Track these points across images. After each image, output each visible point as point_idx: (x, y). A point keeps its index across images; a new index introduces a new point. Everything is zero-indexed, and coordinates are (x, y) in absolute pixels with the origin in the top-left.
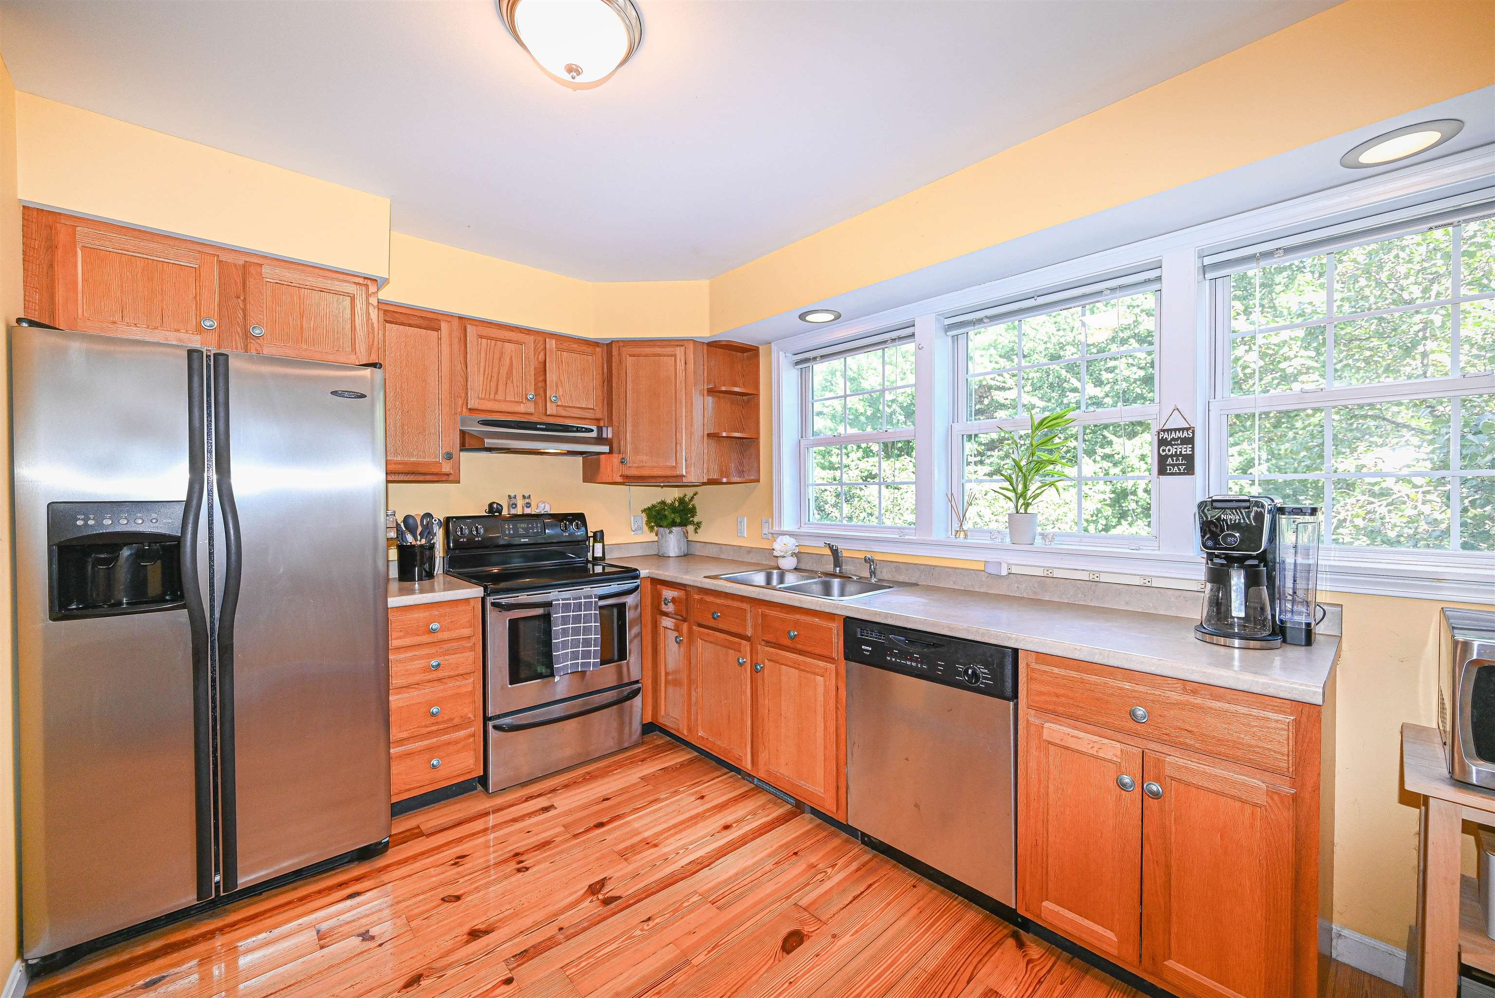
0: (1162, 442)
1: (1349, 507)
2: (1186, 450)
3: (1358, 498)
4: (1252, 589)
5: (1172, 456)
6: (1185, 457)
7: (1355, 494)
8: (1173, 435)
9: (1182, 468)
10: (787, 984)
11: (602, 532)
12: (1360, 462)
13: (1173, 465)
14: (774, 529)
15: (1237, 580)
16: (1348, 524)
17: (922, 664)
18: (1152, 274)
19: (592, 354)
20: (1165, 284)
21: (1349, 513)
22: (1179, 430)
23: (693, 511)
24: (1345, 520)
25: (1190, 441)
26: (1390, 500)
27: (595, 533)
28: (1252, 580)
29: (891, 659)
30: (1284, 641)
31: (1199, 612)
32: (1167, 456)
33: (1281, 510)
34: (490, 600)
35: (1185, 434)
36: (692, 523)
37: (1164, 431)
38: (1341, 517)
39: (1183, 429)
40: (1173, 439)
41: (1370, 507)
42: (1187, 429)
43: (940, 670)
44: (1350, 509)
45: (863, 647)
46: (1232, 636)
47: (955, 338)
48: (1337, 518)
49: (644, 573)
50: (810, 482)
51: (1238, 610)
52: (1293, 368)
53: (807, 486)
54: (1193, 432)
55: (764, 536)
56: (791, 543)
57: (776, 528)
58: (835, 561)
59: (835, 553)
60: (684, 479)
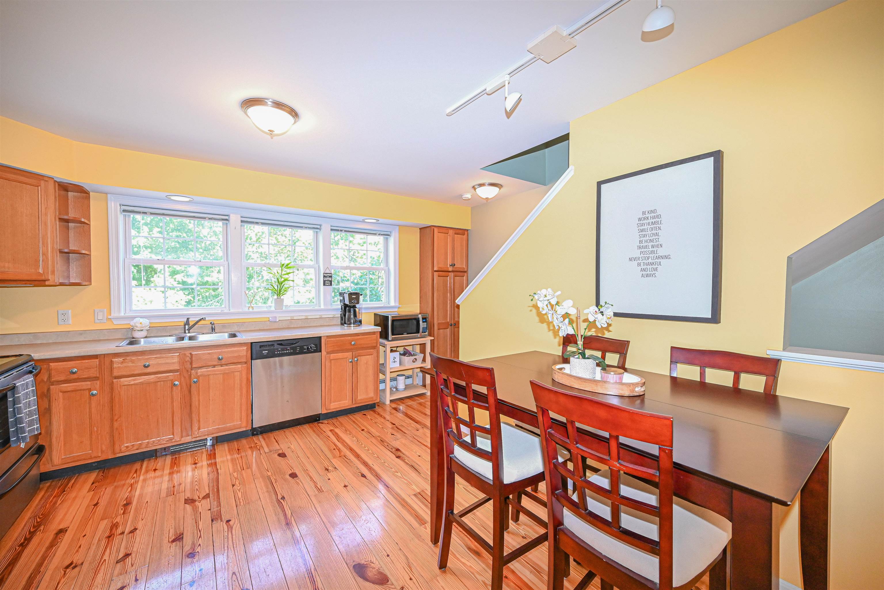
0: (324, 277)
2: (330, 279)
5: (327, 280)
6: (330, 281)
9: (329, 284)
10: (298, 458)
13: (327, 283)
14: (112, 315)
17: (291, 350)
29: (277, 353)
32: (325, 281)
35: (330, 275)
37: (325, 273)
39: (329, 273)
40: (327, 276)
42: (331, 273)
43: (298, 350)
45: (263, 352)
53: (130, 287)
54: (332, 275)
55: (99, 321)
56: (146, 322)
57: (114, 314)
58: (185, 328)
59: (191, 324)
60: (47, 283)
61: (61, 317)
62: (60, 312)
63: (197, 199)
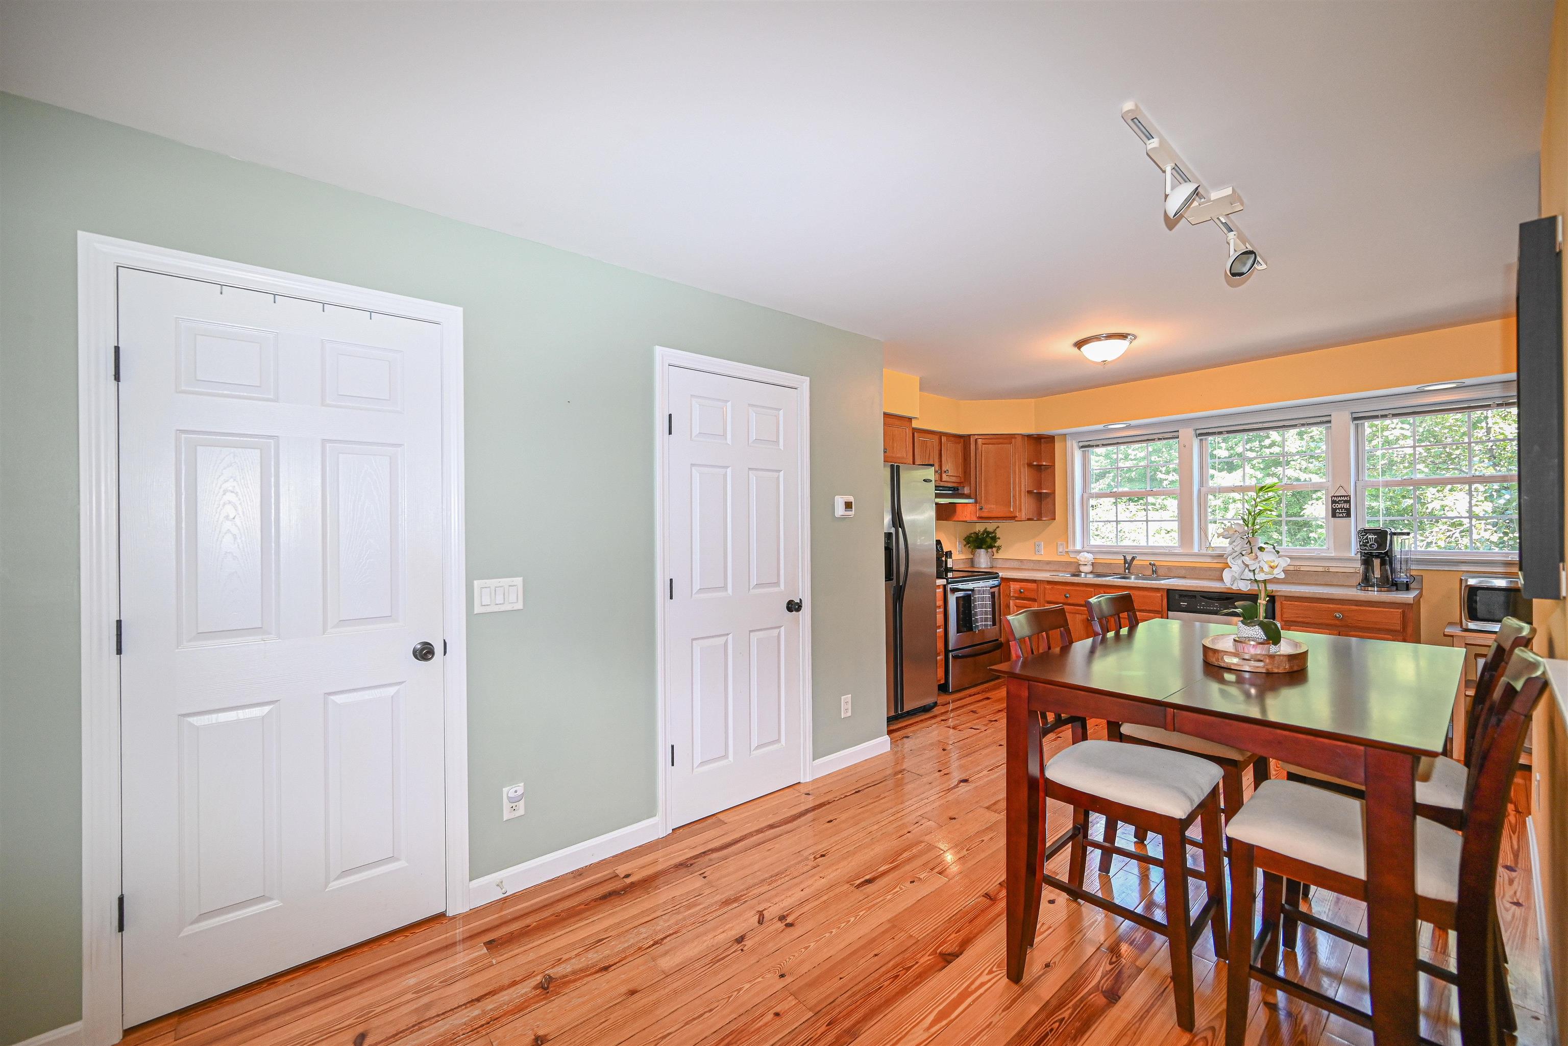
0: (1333, 502)
1: (1434, 533)
2: (1346, 506)
3: (1440, 528)
4: (1383, 567)
5: (1339, 509)
6: (1346, 509)
7: (1439, 524)
8: (1339, 499)
9: (1344, 515)
11: (951, 551)
12: (1443, 503)
13: (1340, 513)
14: (1069, 548)
15: (1377, 562)
16: (1434, 545)
17: (1220, 608)
18: (1325, 419)
19: (959, 443)
20: (1333, 424)
21: (1435, 538)
22: (1343, 496)
23: (994, 539)
24: (1431, 543)
25: (1349, 502)
26: (1462, 529)
27: (946, 552)
28: (1383, 563)
29: (1201, 608)
30: (1397, 590)
31: (1359, 578)
32: (1336, 509)
33: (1395, 534)
34: (950, 586)
35: (1346, 498)
36: (995, 547)
37: (1335, 496)
38: (1429, 540)
39: (1345, 496)
40: (1339, 501)
41: (1448, 534)
42: (1347, 496)
44: (1435, 535)
45: (1181, 603)
46: (1373, 586)
47: (1201, 440)
48: (1426, 541)
49: (1000, 574)
50: (1091, 520)
51: (1377, 574)
52: (1393, 435)
53: (1088, 522)
54: (1350, 498)
55: (1060, 554)
56: (1090, 557)
57: (1071, 548)
58: (1125, 566)
59: (1129, 561)
60: (1016, 519)
61: (1037, 547)
62: (1036, 543)
63: (1133, 422)
